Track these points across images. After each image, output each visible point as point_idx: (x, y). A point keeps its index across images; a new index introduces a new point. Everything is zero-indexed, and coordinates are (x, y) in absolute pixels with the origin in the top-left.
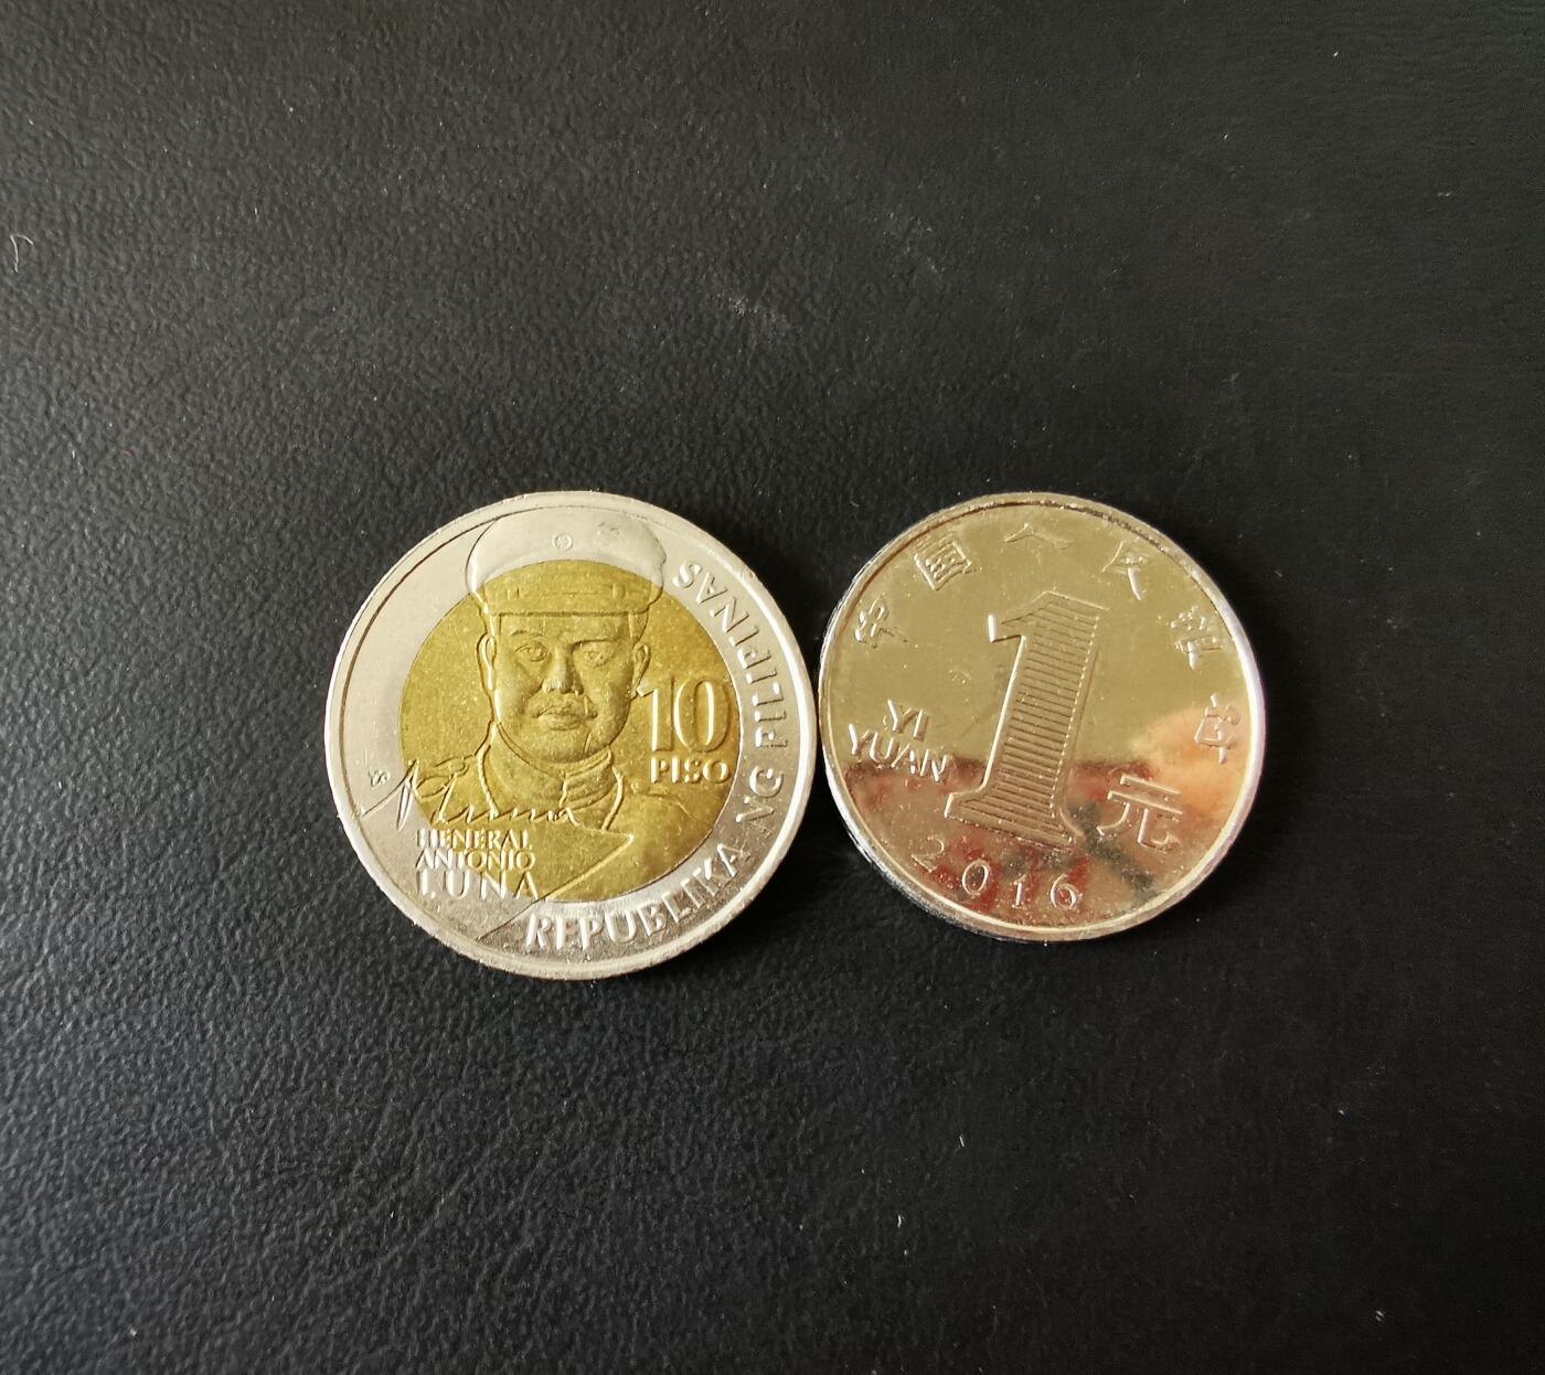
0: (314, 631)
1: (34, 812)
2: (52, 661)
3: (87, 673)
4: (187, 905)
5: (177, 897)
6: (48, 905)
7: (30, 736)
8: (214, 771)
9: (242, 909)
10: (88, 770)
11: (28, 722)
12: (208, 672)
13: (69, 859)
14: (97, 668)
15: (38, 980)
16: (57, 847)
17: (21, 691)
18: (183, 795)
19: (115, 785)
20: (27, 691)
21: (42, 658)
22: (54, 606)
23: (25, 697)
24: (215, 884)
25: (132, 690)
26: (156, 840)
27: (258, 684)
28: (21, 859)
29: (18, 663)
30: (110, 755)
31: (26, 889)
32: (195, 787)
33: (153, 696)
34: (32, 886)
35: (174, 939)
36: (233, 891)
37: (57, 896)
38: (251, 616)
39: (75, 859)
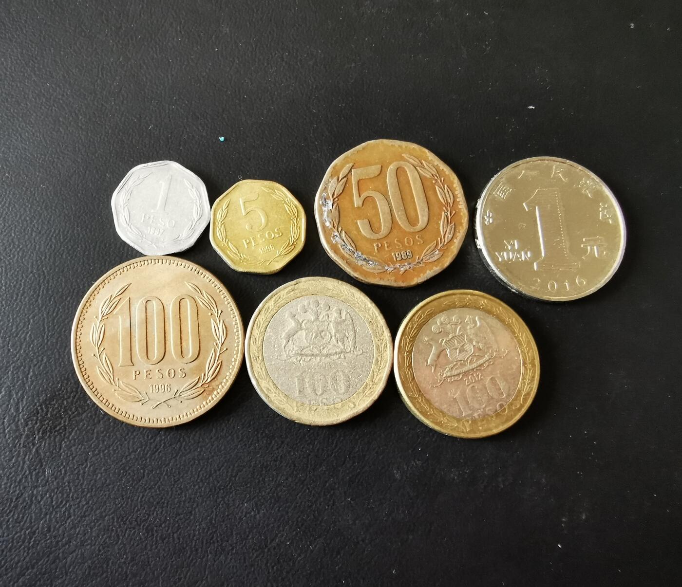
0: (300, 455)
1: (202, 522)
2: (207, 465)
3: (219, 470)
4: (256, 557)
5: (253, 554)
6: (208, 556)
7: (200, 492)
8: (265, 507)
9: (276, 559)
10: (221, 506)
11: (199, 488)
12: (262, 470)
13: (214, 539)
14: (223, 468)
15: (204, 584)
16: (210, 534)
17: (196, 476)
18: (255, 515)
19: (231, 512)
20: (199, 476)
21: (204, 463)
22: (207, 444)
23: (198, 478)
24: (266, 550)
25: (235, 476)
26: (245, 533)
27: (280, 475)
28: (198, 539)
29: (195, 466)
30: (228, 501)
31: (200, 550)
32: (258, 513)
33: (243, 478)
34: (202, 548)
35: (252, 569)
36: (273, 552)
37: (211, 553)
38: (277, 449)
39: (217, 539)
